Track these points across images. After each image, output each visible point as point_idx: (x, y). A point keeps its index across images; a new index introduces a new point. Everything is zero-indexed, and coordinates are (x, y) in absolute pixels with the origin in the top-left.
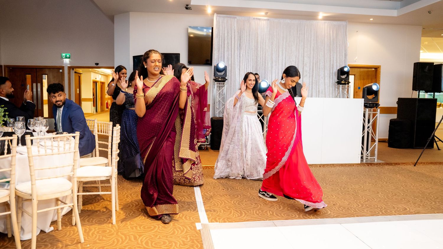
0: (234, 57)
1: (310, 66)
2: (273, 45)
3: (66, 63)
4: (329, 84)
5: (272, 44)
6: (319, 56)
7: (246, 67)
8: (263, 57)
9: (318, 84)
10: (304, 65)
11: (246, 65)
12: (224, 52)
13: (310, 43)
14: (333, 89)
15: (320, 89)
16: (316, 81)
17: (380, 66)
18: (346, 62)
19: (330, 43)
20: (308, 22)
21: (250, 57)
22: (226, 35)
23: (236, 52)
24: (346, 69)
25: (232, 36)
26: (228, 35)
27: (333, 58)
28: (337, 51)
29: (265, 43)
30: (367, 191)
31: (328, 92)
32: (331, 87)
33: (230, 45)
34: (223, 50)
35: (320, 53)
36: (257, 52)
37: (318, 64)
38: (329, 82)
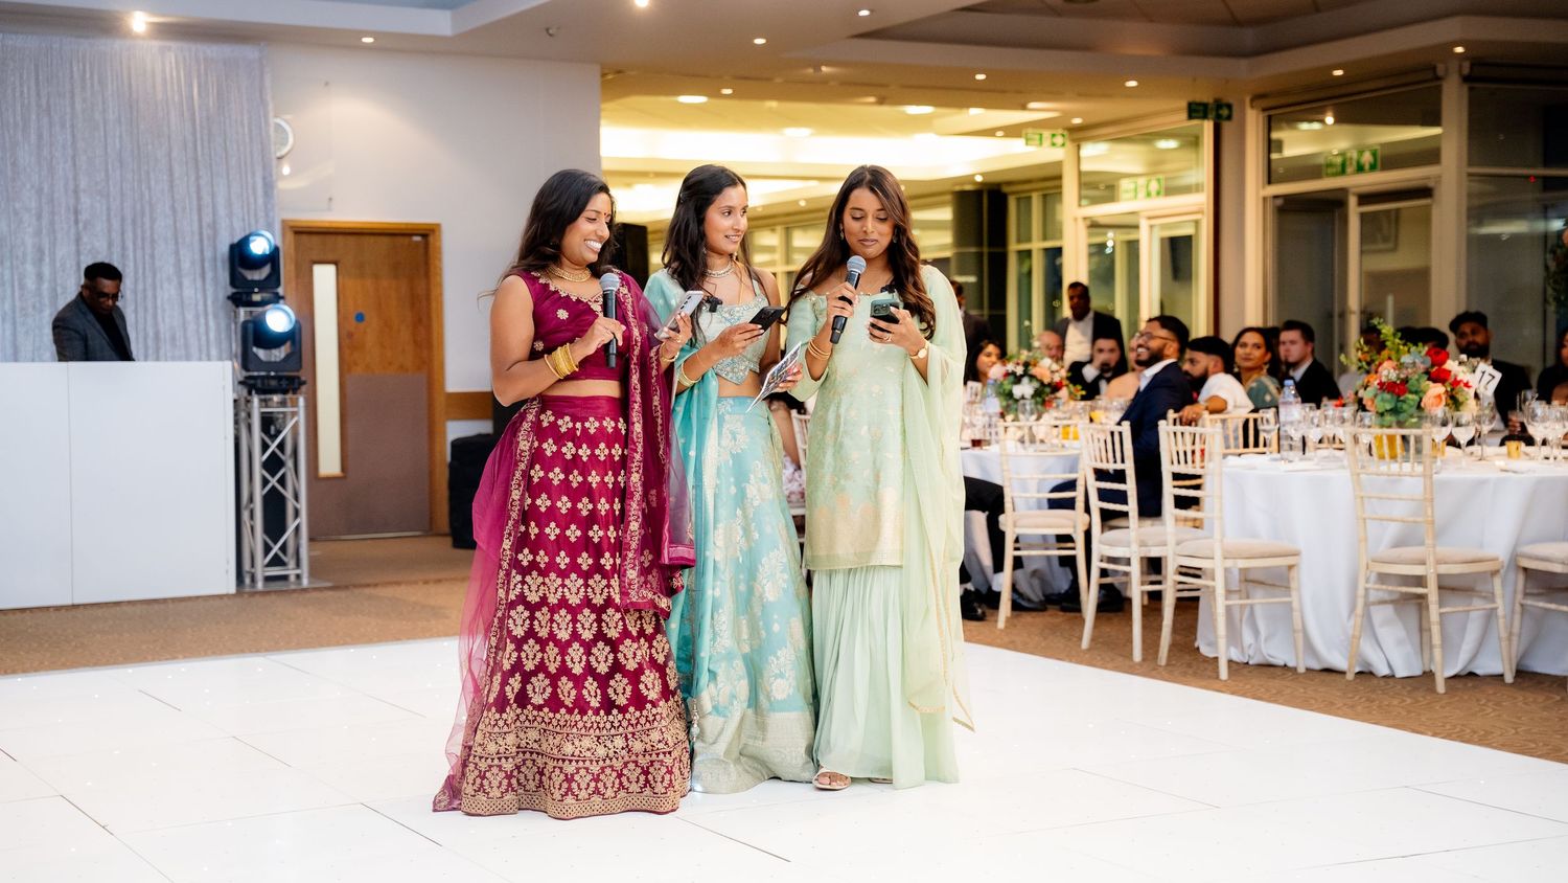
1: (109, 231)
4: (201, 303)
6: (149, 189)
9: (150, 305)
10: (81, 225)
13: (102, 133)
14: (223, 325)
15: (162, 327)
17: (438, 225)
18: (271, 214)
20: (86, 46)
24: (259, 247)
28: (228, 170)
31: (199, 340)
32: (211, 317)
35: (152, 175)
37: (147, 220)
38: (199, 296)
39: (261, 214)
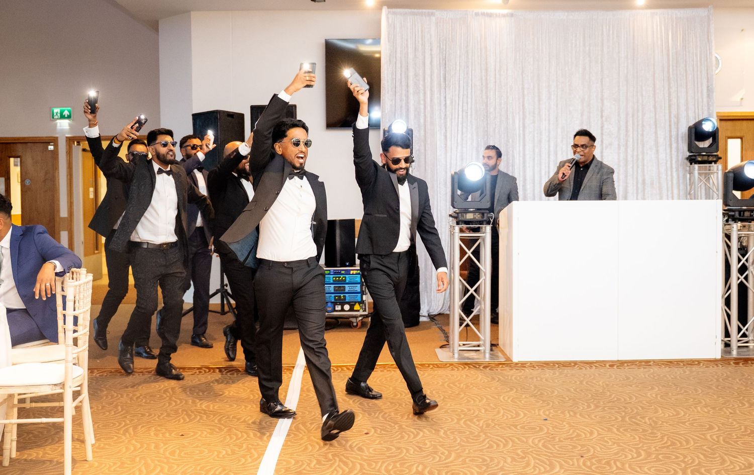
0: (432, 107)
1: (619, 122)
2: (524, 76)
3: (62, 131)
4: (669, 163)
5: (523, 72)
6: (642, 95)
7: (460, 129)
8: (500, 104)
10: (604, 118)
11: (460, 126)
12: (407, 97)
13: (617, 65)
14: (681, 175)
16: (635, 158)
18: (711, 108)
19: (669, 63)
20: (610, 15)
21: (469, 107)
22: (411, 56)
23: (436, 95)
24: (707, 127)
25: (425, 57)
26: (415, 55)
27: (678, 98)
28: (686, 83)
29: (505, 71)
30: (686, 424)
31: (667, 185)
32: (674, 170)
33: (421, 79)
34: (404, 92)
35: (644, 88)
36: (486, 93)
37: (640, 114)
38: (668, 158)
39: (706, 108)
